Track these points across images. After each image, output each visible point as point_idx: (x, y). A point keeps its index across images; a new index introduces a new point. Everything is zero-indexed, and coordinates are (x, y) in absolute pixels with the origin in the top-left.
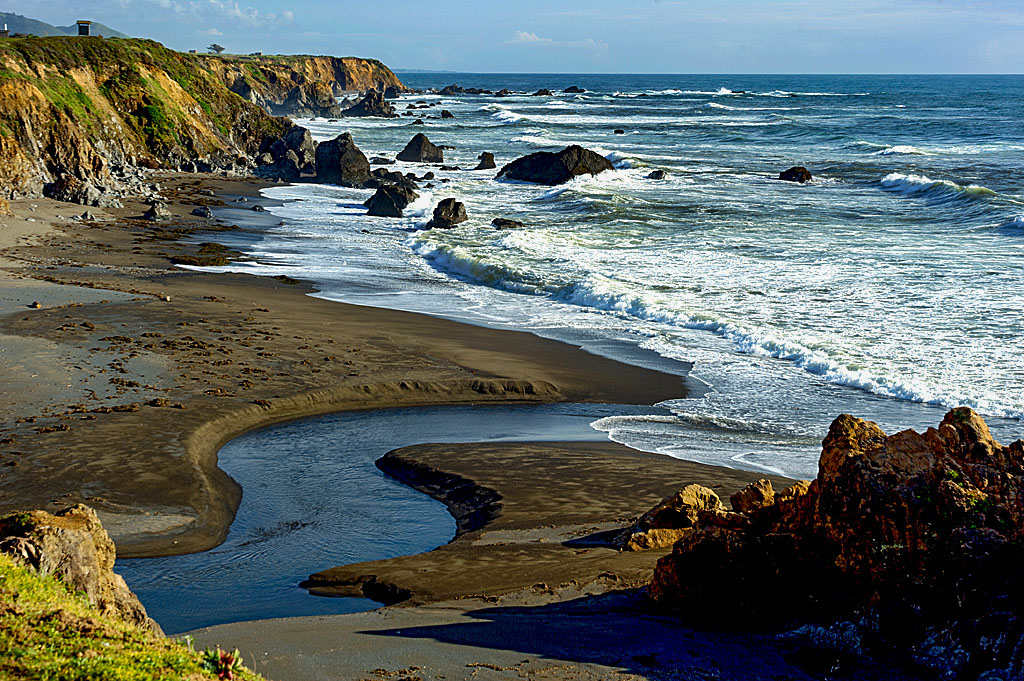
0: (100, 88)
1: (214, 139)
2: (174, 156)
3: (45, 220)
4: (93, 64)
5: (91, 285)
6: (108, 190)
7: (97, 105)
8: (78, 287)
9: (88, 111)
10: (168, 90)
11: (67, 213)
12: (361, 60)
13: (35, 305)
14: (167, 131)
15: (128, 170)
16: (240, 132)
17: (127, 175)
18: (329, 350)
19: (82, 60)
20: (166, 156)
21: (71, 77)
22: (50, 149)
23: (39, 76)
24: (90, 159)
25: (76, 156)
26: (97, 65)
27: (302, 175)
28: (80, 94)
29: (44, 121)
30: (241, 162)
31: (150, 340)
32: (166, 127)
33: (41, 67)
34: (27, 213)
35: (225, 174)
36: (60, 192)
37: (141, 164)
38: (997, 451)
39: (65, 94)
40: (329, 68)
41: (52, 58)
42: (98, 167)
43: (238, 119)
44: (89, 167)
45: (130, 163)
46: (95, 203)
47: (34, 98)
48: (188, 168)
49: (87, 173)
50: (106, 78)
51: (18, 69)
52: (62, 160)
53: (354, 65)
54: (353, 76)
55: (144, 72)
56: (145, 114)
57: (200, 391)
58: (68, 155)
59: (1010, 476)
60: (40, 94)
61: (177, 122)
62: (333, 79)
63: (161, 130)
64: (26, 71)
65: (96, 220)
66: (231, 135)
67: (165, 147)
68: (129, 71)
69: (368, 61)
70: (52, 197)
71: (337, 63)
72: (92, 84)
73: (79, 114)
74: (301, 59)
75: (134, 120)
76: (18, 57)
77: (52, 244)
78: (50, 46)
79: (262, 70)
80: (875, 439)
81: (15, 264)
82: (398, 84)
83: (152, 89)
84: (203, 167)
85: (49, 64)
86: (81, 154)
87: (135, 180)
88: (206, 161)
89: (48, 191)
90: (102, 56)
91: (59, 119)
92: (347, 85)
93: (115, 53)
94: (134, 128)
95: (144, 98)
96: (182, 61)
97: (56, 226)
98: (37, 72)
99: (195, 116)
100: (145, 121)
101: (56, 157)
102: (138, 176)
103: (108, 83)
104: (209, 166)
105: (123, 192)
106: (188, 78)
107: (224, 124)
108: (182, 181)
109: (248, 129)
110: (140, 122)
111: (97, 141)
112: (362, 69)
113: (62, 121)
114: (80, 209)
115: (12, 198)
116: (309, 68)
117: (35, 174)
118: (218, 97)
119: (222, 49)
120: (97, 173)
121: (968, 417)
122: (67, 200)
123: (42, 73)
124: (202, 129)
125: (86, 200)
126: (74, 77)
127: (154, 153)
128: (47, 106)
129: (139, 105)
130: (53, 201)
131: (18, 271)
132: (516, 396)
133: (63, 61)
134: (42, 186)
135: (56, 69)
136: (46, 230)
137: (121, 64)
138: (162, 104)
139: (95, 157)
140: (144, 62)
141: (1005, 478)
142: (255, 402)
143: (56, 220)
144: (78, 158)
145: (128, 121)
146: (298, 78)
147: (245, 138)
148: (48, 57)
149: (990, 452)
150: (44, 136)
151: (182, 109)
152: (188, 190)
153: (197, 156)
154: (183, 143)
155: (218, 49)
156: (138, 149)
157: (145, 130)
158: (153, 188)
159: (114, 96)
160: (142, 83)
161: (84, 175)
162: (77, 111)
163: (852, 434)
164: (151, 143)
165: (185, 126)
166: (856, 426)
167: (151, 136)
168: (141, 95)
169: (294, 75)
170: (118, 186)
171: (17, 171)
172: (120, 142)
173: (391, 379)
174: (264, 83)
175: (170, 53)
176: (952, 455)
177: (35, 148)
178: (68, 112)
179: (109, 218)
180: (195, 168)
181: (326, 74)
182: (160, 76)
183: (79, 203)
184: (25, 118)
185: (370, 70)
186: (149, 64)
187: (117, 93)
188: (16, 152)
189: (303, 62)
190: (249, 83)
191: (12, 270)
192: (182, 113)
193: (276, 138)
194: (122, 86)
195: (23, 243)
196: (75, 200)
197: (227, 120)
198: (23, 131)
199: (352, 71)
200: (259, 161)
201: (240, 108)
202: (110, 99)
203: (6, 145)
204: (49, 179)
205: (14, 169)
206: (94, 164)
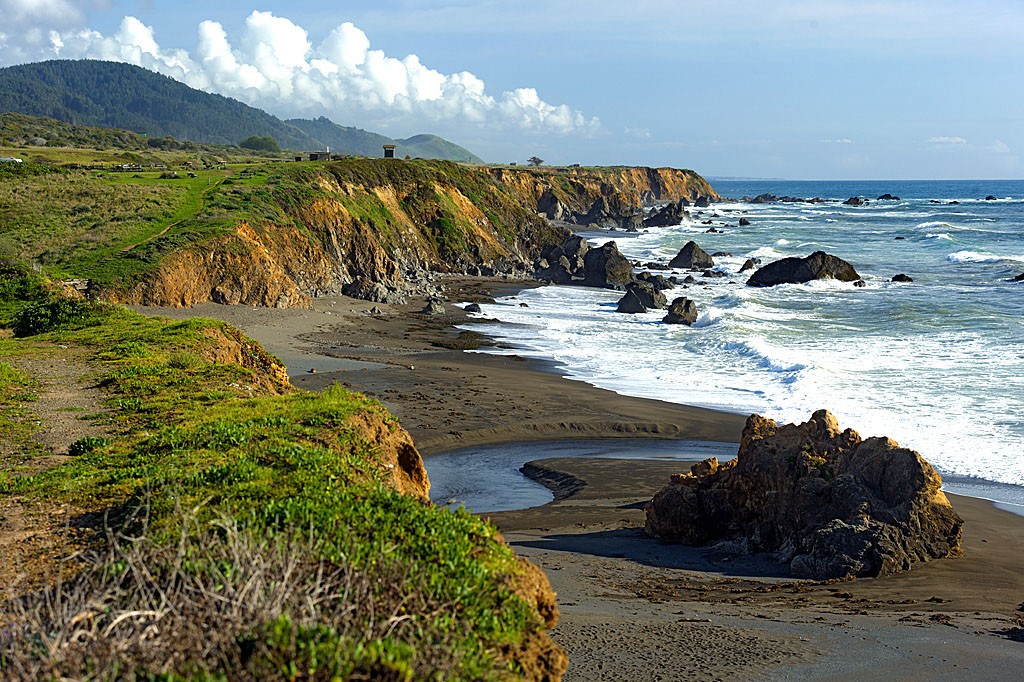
0: (400, 203)
1: (498, 246)
2: (462, 262)
3: (340, 312)
4: (395, 183)
5: (358, 359)
6: (399, 290)
7: (397, 218)
8: (349, 360)
9: (388, 223)
10: (459, 205)
11: (359, 308)
12: (676, 170)
13: (312, 370)
14: (456, 240)
15: (420, 273)
16: (524, 240)
17: (419, 278)
18: (518, 402)
19: (385, 179)
20: (454, 262)
21: (375, 195)
22: (351, 255)
23: (348, 194)
24: (384, 264)
25: (373, 261)
26: (397, 183)
27: (573, 278)
28: (382, 208)
29: (347, 232)
30: (520, 267)
31: (389, 395)
32: (455, 237)
33: (350, 186)
34: (324, 308)
35: (505, 277)
36: (355, 291)
37: (433, 268)
38: (836, 435)
39: (369, 209)
40: (645, 178)
41: (359, 178)
42: (391, 271)
43: (523, 229)
44: (384, 271)
45: (424, 268)
46: (384, 301)
47: (340, 213)
48: (473, 272)
49: (382, 276)
50: (405, 195)
51: (330, 188)
52: (361, 265)
53: (669, 175)
54: (667, 186)
55: (438, 189)
56: (437, 226)
57: (415, 426)
58: (366, 261)
59: (840, 449)
60: (344, 210)
61: (465, 232)
62: (648, 189)
63: (451, 239)
64: (337, 190)
65: (382, 314)
66: (516, 244)
67: (454, 254)
68: (426, 188)
69: (683, 172)
70: (349, 295)
71: (652, 174)
72: (394, 201)
73: (380, 226)
74: (616, 170)
75: (428, 231)
76: (331, 179)
77: (340, 330)
78: (358, 168)
79: (572, 183)
80: (771, 429)
81: (307, 345)
82: (712, 193)
83: (445, 204)
84: (487, 272)
85: (357, 184)
86: (377, 260)
87: (425, 282)
88: (490, 266)
89: (346, 290)
90: (402, 176)
91: (359, 231)
92: (662, 195)
93: (414, 173)
94: (428, 238)
95: (438, 212)
96: (474, 179)
97: (347, 318)
98: (346, 191)
99: (482, 227)
100: (437, 231)
101: (356, 262)
102: (428, 280)
103: (407, 199)
104: (492, 270)
105: (411, 291)
106: (478, 194)
107: (510, 234)
108: (465, 283)
109: (531, 238)
110: (433, 233)
111: (395, 249)
112: (677, 179)
113: (362, 233)
114: (369, 306)
115: (316, 296)
116: (624, 179)
117: (336, 275)
118: (505, 210)
119: (541, 161)
120: (390, 276)
121: (825, 416)
122: (361, 298)
123: (350, 191)
124: (488, 238)
125: (376, 297)
126: (379, 194)
127: (444, 259)
128: (349, 219)
129: (433, 218)
130: (350, 298)
131: (307, 349)
132: (645, 434)
133: (368, 181)
134: (341, 286)
135: (363, 188)
136: (339, 320)
137: (419, 183)
138: (453, 217)
139: (389, 263)
140: (439, 181)
141: (837, 450)
142: (451, 433)
143: (348, 313)
144: (374, 263)
145: (423, 231)
146: (606, 189)
147: (528, 246)
148: (356, 178)
149: (832, 435)
150: (346, 245)
151: (470, 221)
152: (468, 290)
153: (482, 262)
154: (470, 251)
155: (537, 161)
156: (431, 255)
157: (437, 239)
158: (439, 289)
159: (412, 211)
160: (437, 199)
161: (379, 277)
162: (379, 223)
163: (757, 426)
164: (442, 251)
165: (473, 236)
166: (761, 421)
167: (443, 244)
168: (435, 209)
169: (603, 186)
170: (408, 286)
171: (321, 274)
172: (416, 249)
173: (555, 421)
174: (572, 195)
175: (464, 172)
176: (812, 437)
177: (339, 255)
178: (371, 224)
179: (394, 312)
180: (480, 272)
181: (642, 184)
182: (452, 193)
183: (370, 300)
184: (332, 230)
185: (685, 180)
186: (444, 182)
187: (414, 208)
188: (320, 259)
189: (619, 173)
190: (556, 194)
191: (303, 348)
192: (470, 224)
193: (555, 246)
194: (419, 201)
195: (317, 330)
196: (368, 298)
197: (512, 230)
198: (330, 241)
199: (667, 181)
200: (537, 266)
201: (525, 220)
202: (408, 213)
203: (313, 252)
204: (349, 280)
205: (318, 272)
206: (388, 268)
